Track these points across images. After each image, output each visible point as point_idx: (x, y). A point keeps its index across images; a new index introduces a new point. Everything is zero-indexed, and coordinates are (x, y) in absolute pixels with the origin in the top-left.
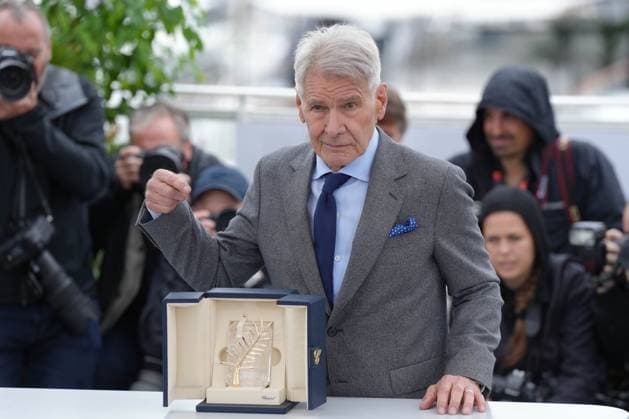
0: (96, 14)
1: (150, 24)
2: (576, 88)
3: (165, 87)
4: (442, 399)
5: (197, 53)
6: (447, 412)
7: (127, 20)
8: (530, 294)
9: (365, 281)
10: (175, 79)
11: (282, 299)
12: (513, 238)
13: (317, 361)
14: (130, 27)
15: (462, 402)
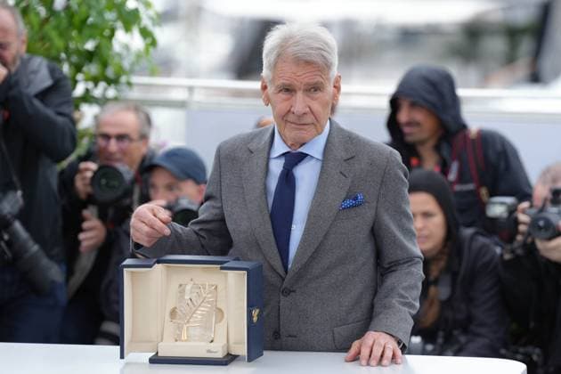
0: (63, 14)
1: (111, 23)
2: (484, 82)
3: (123, 79)
4: (365, 352)
5: (151, 49)
6: (368, 364)
7: (91, 20)
8: (442, 264)
9: (318, 247)
10: (132, 72)
11: (225, 265)
12: (426, 215)
13: (255, 319)
14: (93, 26)
15: (382, 356)
